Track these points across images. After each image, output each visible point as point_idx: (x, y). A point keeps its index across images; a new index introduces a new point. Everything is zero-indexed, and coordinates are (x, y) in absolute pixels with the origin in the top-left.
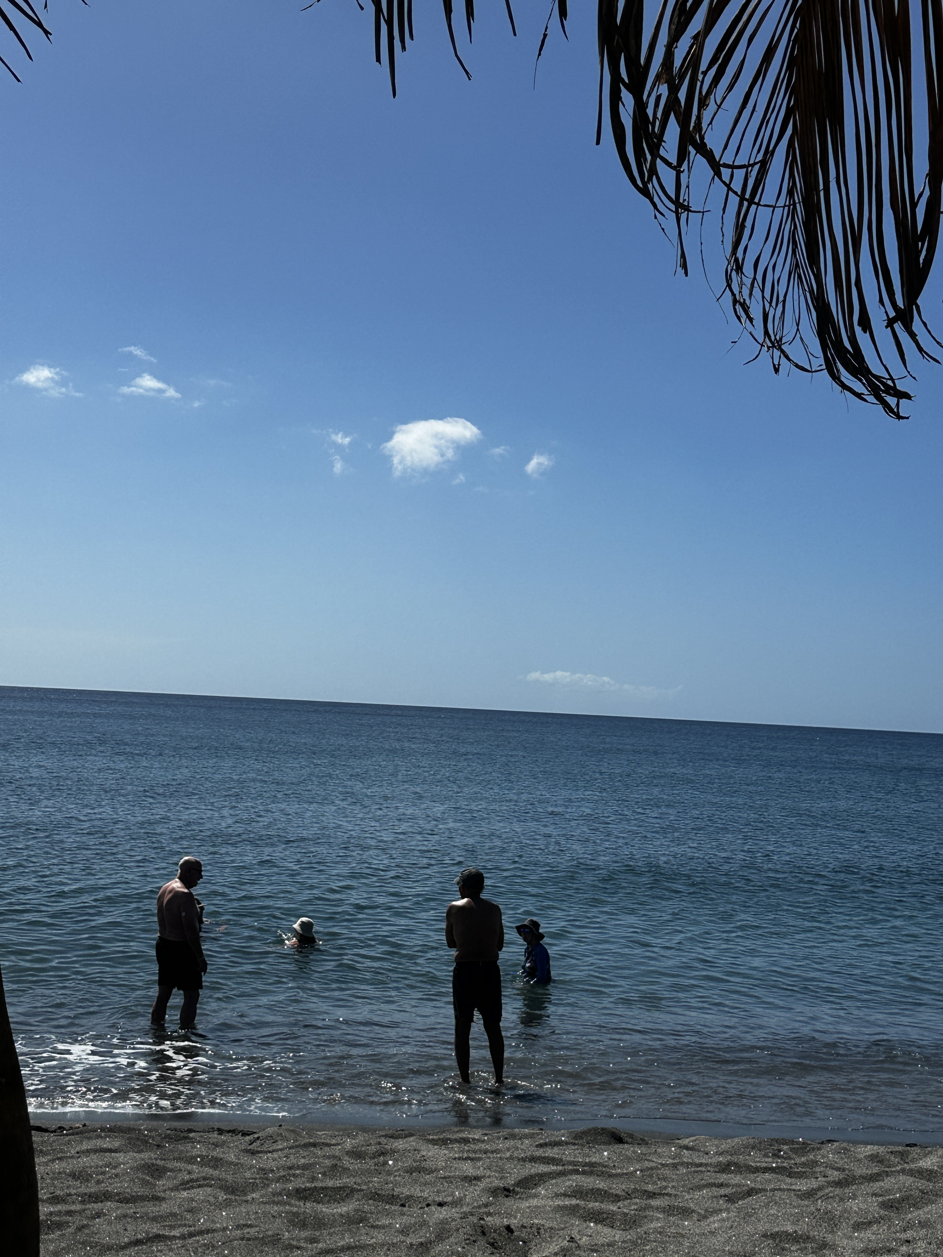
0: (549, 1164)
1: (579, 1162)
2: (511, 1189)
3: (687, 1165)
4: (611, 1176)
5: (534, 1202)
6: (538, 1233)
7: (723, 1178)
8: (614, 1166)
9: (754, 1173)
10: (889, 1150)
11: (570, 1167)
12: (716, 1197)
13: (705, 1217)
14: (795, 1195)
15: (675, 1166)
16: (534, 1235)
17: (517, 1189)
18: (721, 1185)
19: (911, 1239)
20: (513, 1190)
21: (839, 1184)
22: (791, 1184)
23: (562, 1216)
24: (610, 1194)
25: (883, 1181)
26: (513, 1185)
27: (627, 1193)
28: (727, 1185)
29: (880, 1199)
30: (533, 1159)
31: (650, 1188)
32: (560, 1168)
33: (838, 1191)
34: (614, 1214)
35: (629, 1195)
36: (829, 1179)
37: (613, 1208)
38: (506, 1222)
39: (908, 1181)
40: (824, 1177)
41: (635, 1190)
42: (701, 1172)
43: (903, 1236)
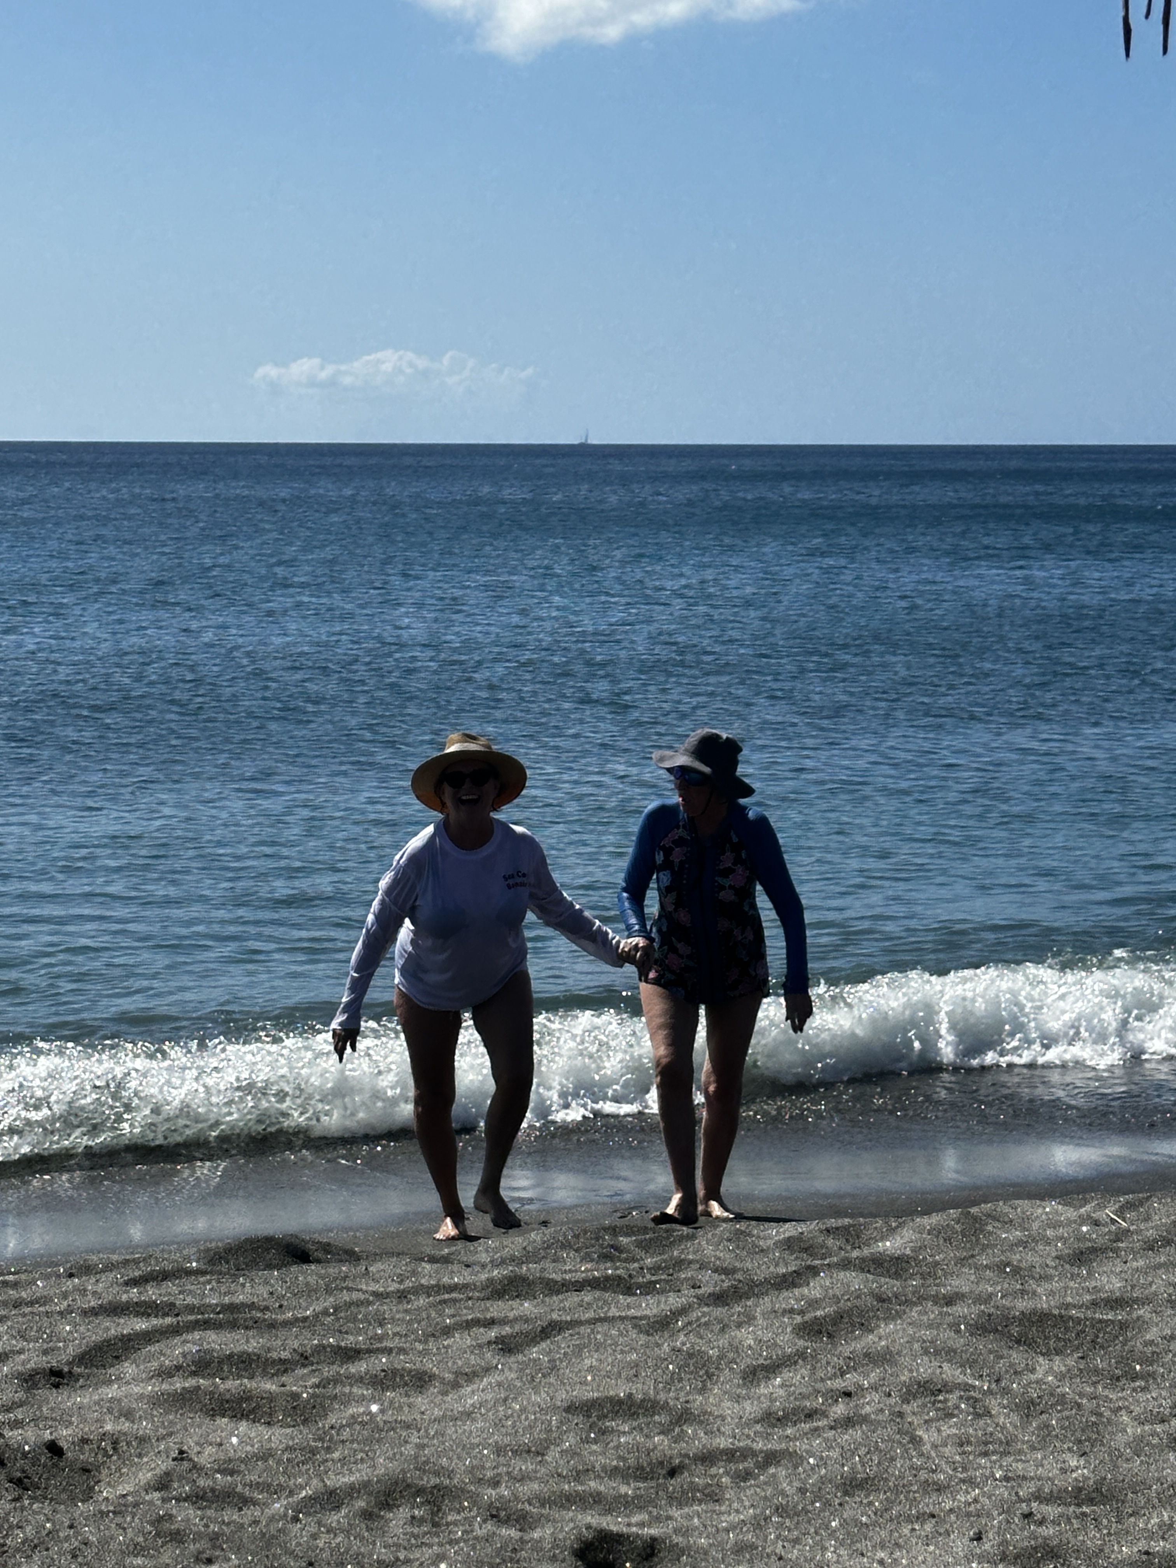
0: (149, 1315)
1: (210, 1306)
2: (66, 1369)
3: (428, 1291)
4: (272, 1326)
5: (112, 1391)
6: (114, 1449)
7: (497, 1309)
8: (281, 1306)
9: (558, 1292)
10: (823, 1227)
11: (192, 1318)
12: (480, 1346)
13: (456, 1385)
14: (635, 1326)
15: (402, 1296)
16: (106, 1455)
17: (77, 1370)
18: (491, 1323)
19: (851, 1389)
20: (70, 1372)
21: (719, 1299)
22: (629, 1307)
23: (167, 1412)
24: (267, 1360)
25: (808, 1285)
26: (69, 1363)
27: (302, 1355)
28: (503, 1322)
29: (798, 1319)
30: (116, 1310)
31: (349, 1341)
32: (168, 1320)
33: (719, 1312)
34: (271, 1398)
35: (306, 1358)
36: (700, 1292)
37: (270, 1386)
38: (47, 1436)
39: (855, 1281)
40: (693, 1287)
41: (321, 1349)
42: (455, 1301)
43: (838, 1384)
